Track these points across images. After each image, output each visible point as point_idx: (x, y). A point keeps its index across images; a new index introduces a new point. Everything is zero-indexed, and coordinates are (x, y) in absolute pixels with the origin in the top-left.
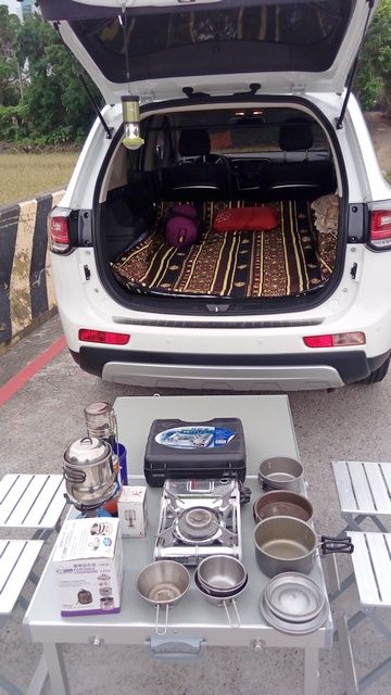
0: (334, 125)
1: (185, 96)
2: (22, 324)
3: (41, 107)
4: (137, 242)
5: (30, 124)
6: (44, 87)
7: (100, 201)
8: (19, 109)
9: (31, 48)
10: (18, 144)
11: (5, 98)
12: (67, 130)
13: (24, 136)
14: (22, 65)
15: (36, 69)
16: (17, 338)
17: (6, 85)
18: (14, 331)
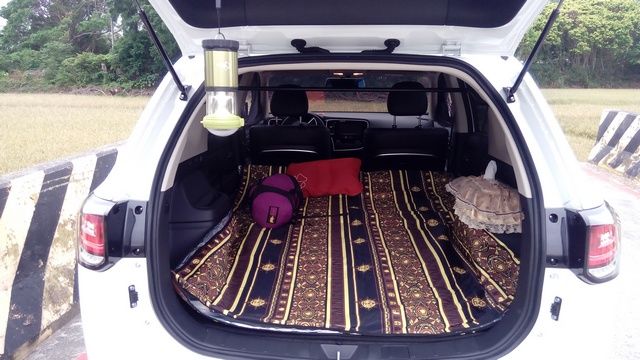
0: (504, 96)
1: (294, 51)
2: (57, 312)
3: (130, 56)
4: (214, 232)
5: (119, 71)
6: (134, 40)
7: (164, 188)
8: (109, 57)
9: (125, 6)
10: (106, 87)
11: (97, 47)
12: (153, 77)
13: (112, 80)
14: (115, 20)
15: (128, 24)
16: (48, 332)
17: (99, 36)
18: (44, 323)
